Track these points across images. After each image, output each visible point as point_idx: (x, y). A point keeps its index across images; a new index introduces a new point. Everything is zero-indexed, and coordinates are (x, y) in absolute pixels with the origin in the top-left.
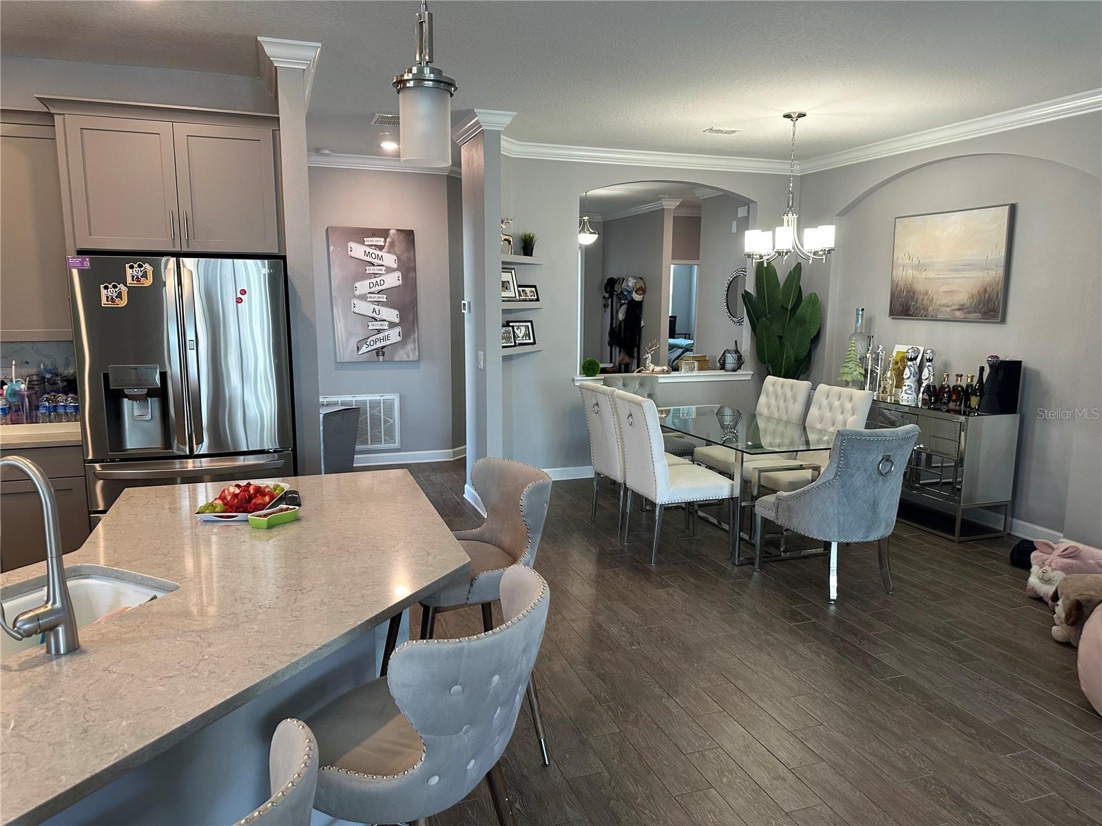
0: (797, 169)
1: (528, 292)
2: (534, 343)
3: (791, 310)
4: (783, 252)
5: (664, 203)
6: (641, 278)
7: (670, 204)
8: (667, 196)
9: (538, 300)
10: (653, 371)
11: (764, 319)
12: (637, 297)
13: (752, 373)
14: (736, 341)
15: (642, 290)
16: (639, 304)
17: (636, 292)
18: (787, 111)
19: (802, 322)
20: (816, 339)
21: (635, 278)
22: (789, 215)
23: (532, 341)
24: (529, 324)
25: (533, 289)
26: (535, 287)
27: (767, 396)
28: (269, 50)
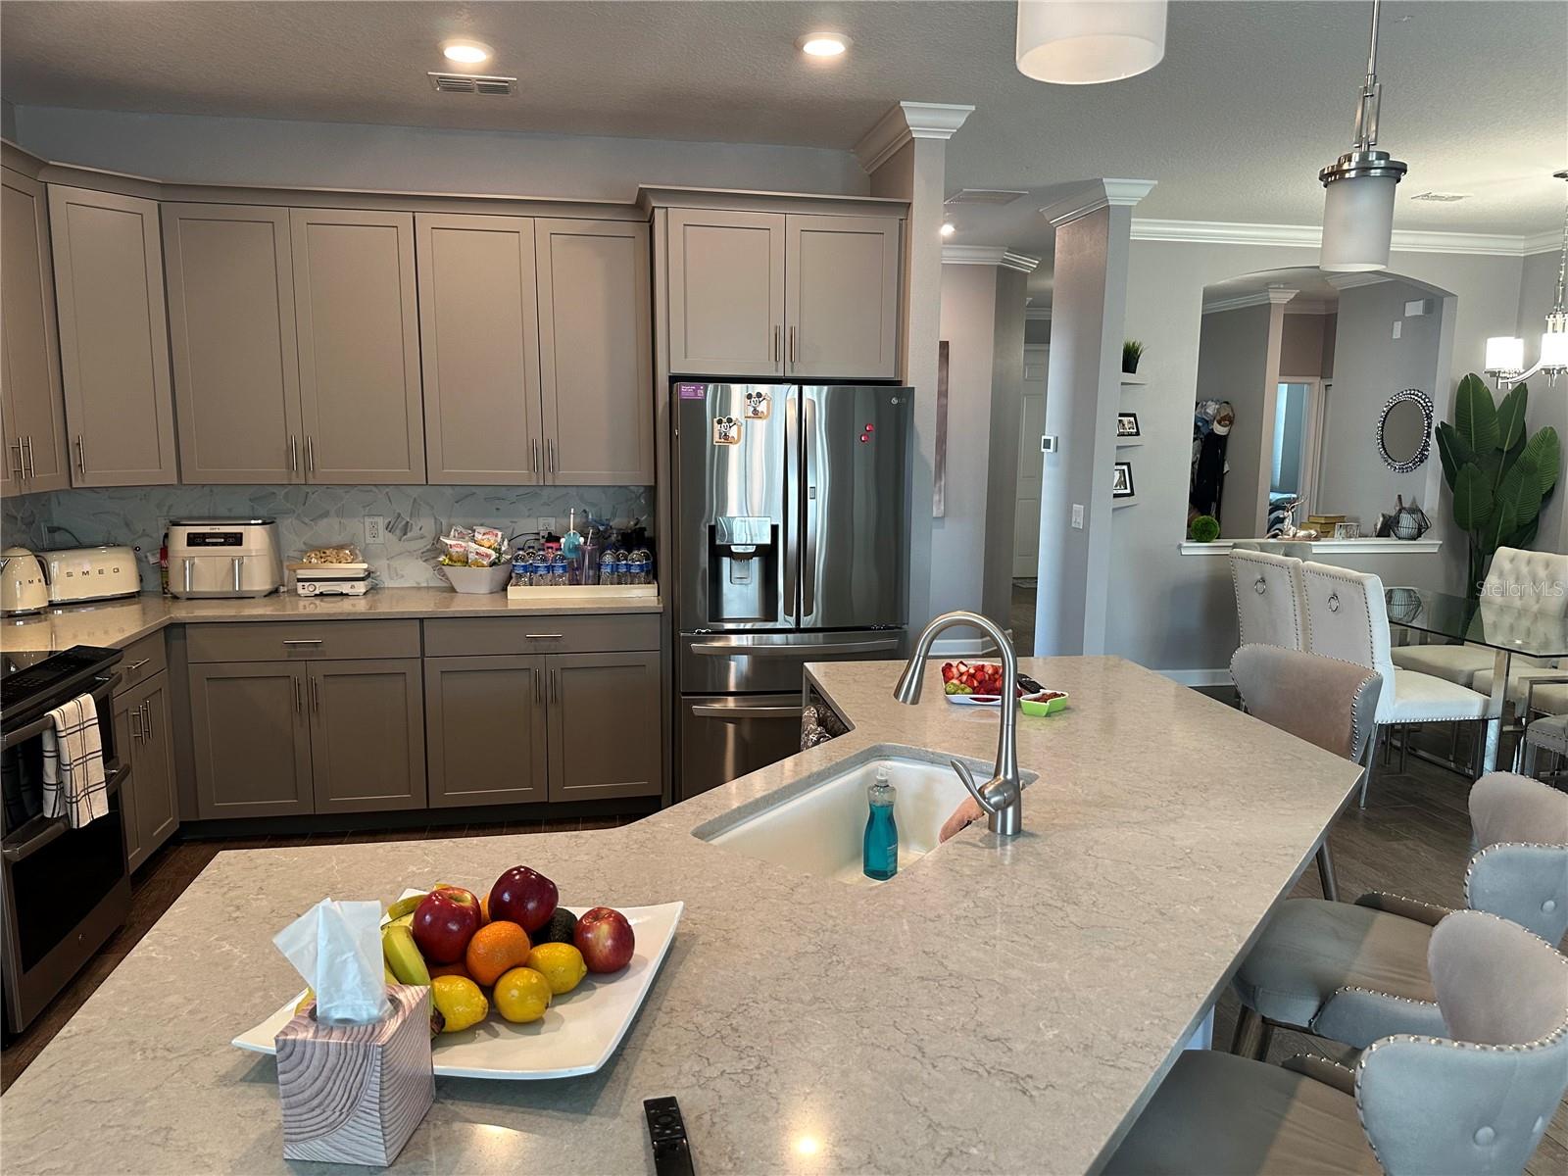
0: (1516, 247)
1: (1126, 423)
2: (1132, 494)
3: (1507, 452)
4: (1554, 369)
5: (1271, 295)
6: (1227, 403)
7: (1281, 298)
8: (1282, 286)
9: (1138, 434)
10: (1294, 536)
11: (1470, 464)
12: (1220, 430)
13: (1441, 542)
14: (1400, 496)
15: (1228, 420)
16: (1223, 440)
17: (1219, 423)
18: (1560, 170)
19: (1530, 469)
20: (1548, 496)
21: (1217, 402)
22: (1557, 316)
23: (1128, 491)
24: (1125, 467)
25: (1132, 419)
26: (1134, 415)
27: (1501, 575)
28: (910, 118)
